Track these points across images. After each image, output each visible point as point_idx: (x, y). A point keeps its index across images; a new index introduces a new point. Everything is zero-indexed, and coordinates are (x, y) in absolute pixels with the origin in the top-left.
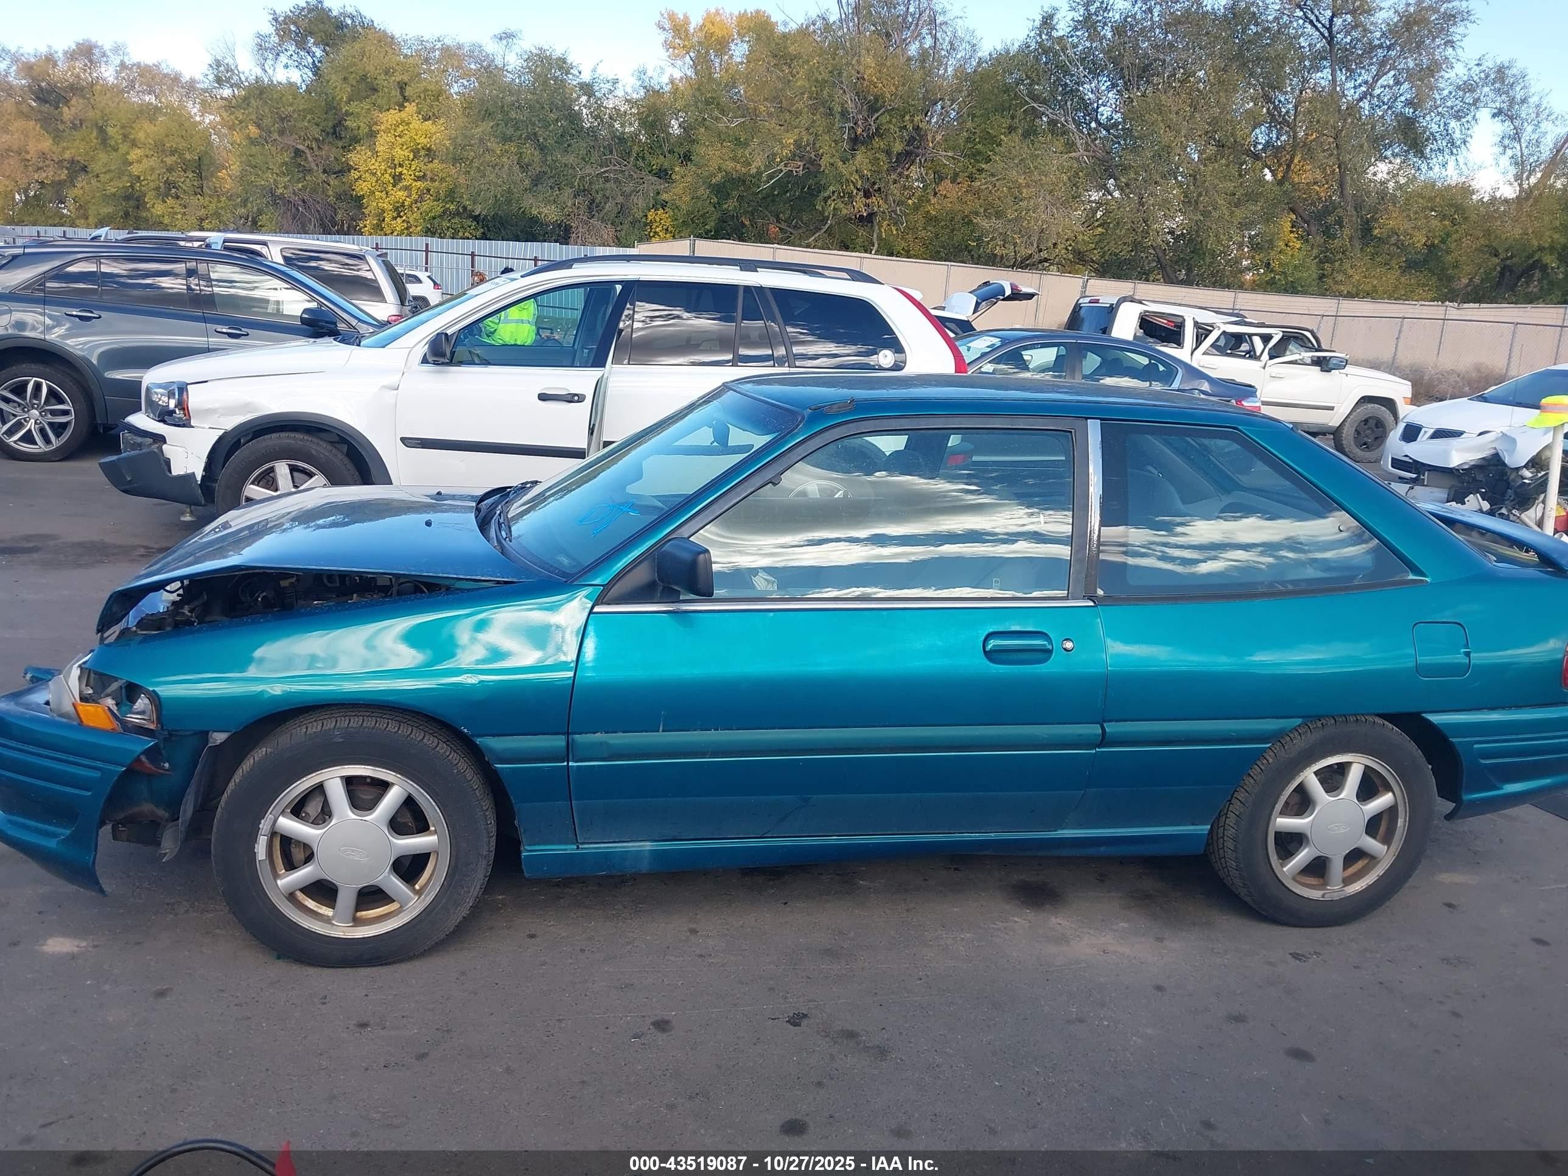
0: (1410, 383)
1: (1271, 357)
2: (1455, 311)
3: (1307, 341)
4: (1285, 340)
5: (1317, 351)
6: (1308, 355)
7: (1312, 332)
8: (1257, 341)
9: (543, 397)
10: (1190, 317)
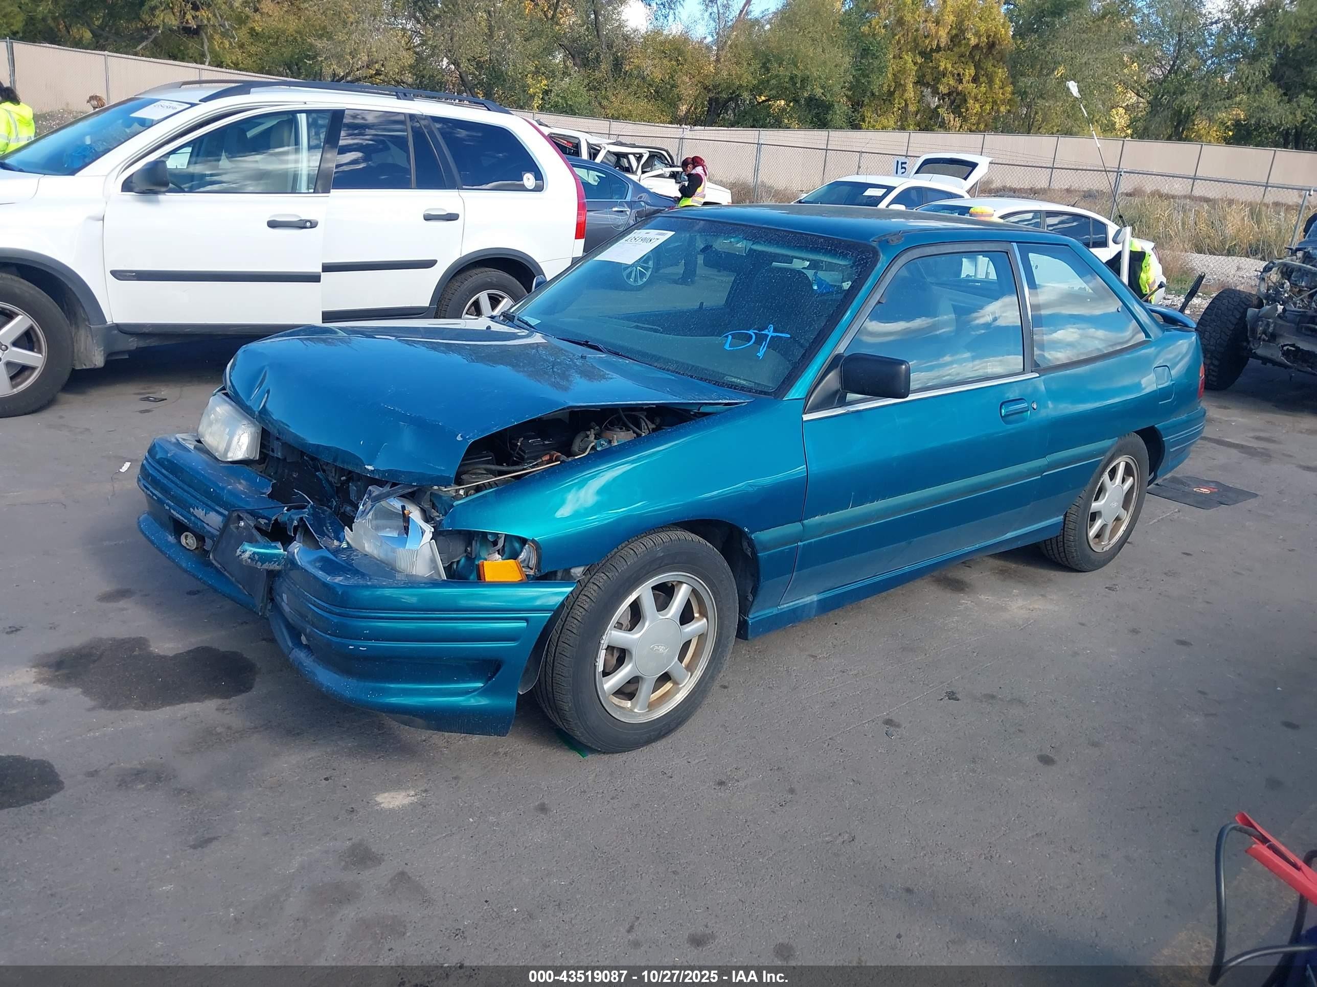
0: (729, 191)
1: (643, 172)
2: (689, 132)
3: (664, 159)
4: (652, 156)
5: (671, 166)
6: (668, 171)
7: (667, 152)
8: (631, 157)
9: (273, 224)
10: (585, 140)
